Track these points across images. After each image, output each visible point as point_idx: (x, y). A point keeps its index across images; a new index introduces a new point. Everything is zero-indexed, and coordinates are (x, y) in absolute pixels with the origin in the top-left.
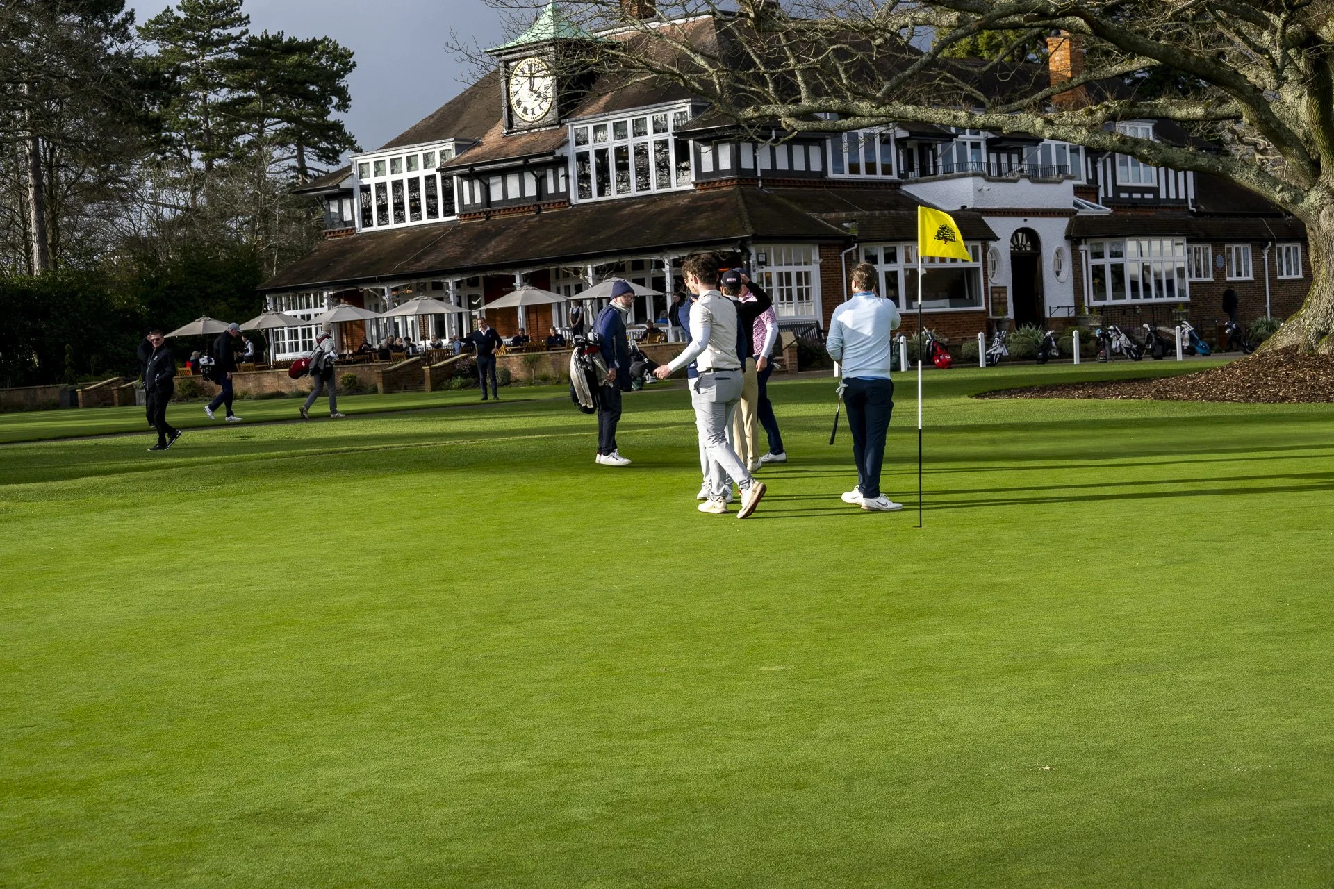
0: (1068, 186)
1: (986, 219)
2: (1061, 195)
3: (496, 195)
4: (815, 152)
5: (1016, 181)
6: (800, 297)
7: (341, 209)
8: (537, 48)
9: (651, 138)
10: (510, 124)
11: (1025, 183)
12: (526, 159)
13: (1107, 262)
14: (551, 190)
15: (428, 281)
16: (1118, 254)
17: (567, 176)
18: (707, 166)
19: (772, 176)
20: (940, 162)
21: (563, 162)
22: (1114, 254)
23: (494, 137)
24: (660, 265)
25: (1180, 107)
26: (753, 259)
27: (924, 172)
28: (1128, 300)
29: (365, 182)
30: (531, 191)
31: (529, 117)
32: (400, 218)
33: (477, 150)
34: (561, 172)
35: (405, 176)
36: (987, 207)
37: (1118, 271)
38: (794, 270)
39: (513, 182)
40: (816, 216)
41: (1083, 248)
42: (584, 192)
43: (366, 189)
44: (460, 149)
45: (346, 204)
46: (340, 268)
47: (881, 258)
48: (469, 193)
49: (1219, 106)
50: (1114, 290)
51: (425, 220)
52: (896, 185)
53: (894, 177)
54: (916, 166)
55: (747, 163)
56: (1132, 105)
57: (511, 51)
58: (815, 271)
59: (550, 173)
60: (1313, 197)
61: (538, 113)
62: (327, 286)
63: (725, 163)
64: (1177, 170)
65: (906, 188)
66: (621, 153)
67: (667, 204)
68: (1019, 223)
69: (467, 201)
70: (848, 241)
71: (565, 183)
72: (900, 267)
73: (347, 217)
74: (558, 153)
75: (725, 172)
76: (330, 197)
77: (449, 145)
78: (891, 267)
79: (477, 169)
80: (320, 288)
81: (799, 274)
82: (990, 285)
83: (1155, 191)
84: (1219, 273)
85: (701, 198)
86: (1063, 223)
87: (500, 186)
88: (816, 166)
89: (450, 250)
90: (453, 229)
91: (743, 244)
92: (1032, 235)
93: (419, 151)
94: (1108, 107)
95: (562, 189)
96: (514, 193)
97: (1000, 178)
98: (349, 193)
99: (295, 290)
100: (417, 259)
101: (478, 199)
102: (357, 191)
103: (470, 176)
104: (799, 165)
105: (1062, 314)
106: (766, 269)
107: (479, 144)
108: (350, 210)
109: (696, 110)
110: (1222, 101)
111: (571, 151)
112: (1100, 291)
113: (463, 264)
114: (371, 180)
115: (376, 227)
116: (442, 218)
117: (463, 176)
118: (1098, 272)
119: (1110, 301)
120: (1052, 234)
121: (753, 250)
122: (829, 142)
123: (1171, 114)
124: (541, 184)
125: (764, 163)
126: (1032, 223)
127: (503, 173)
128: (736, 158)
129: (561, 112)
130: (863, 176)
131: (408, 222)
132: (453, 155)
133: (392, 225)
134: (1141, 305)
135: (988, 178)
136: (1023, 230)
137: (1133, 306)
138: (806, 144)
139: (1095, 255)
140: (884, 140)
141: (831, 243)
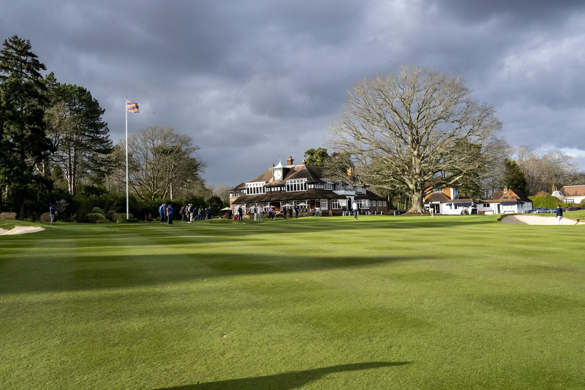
1: (346, 196)
2: (353, 193)
4: (323, 186)
5: (348, 191)
6: (325, 206)
7: (243, 191)
8: (279, 169)
9: (300, 183)
10: (274, 179)
11: (350, 191)
12: (278, 185)
14: (282, 190)
15: (264, 203)
16: (361, 202)
17: (285, 188)
18: (310, 188)
19: (318, 189)
20: (338, 188)
21: (285, 186)
23: (271, 181)
27: (335, 189)
29: (248, 187)
30: (279, 190)
31: (277, 179)
32: (254, 193)
33: (269, 183)
34: (284, 187)
35: (256, 187)
36: (345, 194)
37: (361, 204)
40: (325, 195)
42: (288, 190)
43: (248, 189)
44: (266, 183)
45: (244, 190)
47: (335, 201)
51: (259, 194)
52: (332, 191)
55: (315, 187)
57: (275, 169)
58: (327, 203)
59: (282, 187)
60: (414, 196)
61: (279, 178)
62: (246, 203)
63: (312, 187)
66: (295, 185)
67: (303, 193)
69: (267, 191)
70: (331, 199)
72: (337, 203)
73: (244, 192)
74: (283, 185)
76: (242, 189)
77: (264, 182)
78: (336, 203)
79: (271, 186)
81: (325, 203)
83: (361, 192)
84: (372, 205)
85: (310, 192)
86: (354, 197)
87: (273, 189)
88: (323, 188)
90: (266, 195)
92: (350, 198)
93: (259, 183)
95: (285, 190)
96: (276, 189)
98: (245, 189)
101: (269, 191)
102: (247, 189)
103: (268, 187)
104: (321, 188)
107: (268, 182)
108: (245, 191)
109: (308, 179)
111: (286, 184)
114: (249, 187)
115: (250, 194)
116: (262, 193)
117: (266, 187)
120: (352, 198)
121: (321, 200)
124: (281, 189)
125: (317, 187)
127: (274, 187)
128: (314, 186)
129: (284, 178)
130: (328, 189)
131: (256, 194)
132: (264, 184)
135: (345, 190)
138: (322, 184)
139: (358, 202)
140: (330, 184)
141: (329, 199)
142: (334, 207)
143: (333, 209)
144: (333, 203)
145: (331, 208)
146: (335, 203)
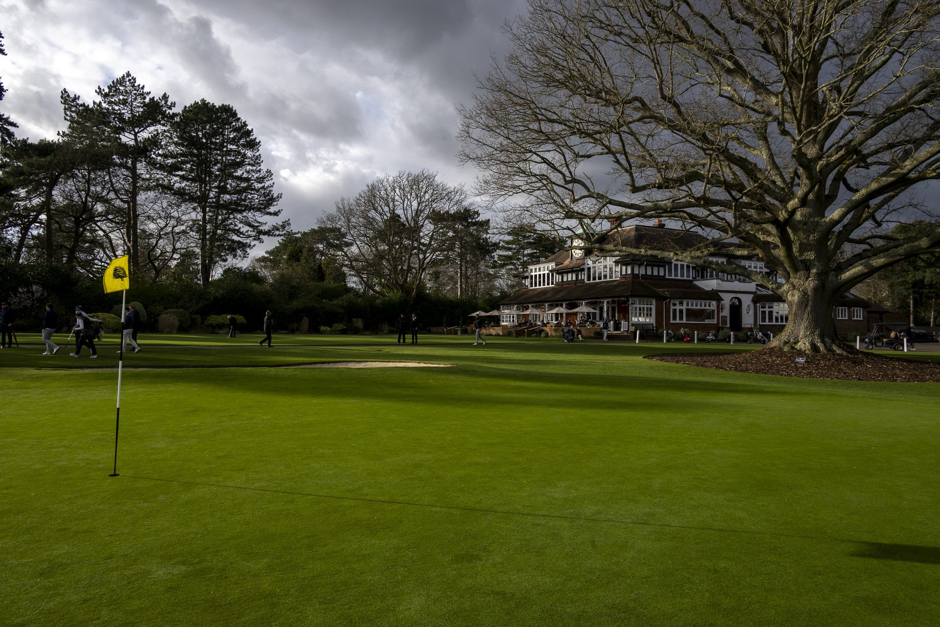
0: (754, 284)
1: (720, 294)
2: (751, 287)
3: (565, 279)
4: (662, 269)
5: (733, 281)
6: (647, 315)
7: (525, 282)
9: (608, 264)
10: (572, 259)
11: (736, 283)
12: (572, 269)
13: (767, 310)
14: (580, 278)
15: (541, 304)
16: (772, 307)
18: (624, 273)
19: (645, 276)
20: (709, 274)
21: (584, 270)
22: (769, 307)
23: (567, 262)
24: (603, 303)
25: (738, 251)
26: (630, 302)
27: (703, 277)
28: (774, 323)
29: (532, 274)
30: (574, 278)
31: (577, 256)
32: (540, 285)
33: (561, 266)
34: (583, 273)
35: (542, 272)
36: (721, 289)
37: (771, 313)
38: (645, 306)
39: (570, 275)
40: (657, 290)
41: (758, 305)
42: (589, 279)
43: (532, 276)
44: (556, 265)
45: (527, 280)
46: (520, 299)
47: (678, 304)
48: (558, 278)
49: (754, 250)
50: (769, 319)
51: (546, 286)
52: (691, 281)
53: (691, 278)
54: (700, 275)
55: (636, 272)
56: (719, 249)
58: (653, 307)
59: (580, 273)
61: (580, 255)
62: (516, 304)
63: (629, 272)
64: (727, 274)
65: (694, 282)
66: (600, 268)
67: (611, 284)
68: (734, 295)
69: (557, 281)
70: (666, 298)
71: (583, 276)
73: (527, 284)
74: (581, 267)
75: (629, 274)
76: (523, 278)
77: (553, 264)
79: (560, 271)
80: (514, 305)
81: (647, 308)
82: (720, 315)
85: (621, 282)
86: (752, 296)
87: (566, 277)
88: (662, 274)
89: (549, 295)
90: (553, 289)
91: (627, 297)
92: (739, 300)
93: (546, 265)
94: (709, 250)
95: (583, 278)
96: (570, 279)
97: (727, 281)
98: (527, 277)
99: (507, 304)
100: (540, 297)
101: (560, 280)
102: (530, 277)
103: (558, 273)
104: (656, 273)
105: (749, 326)
106: (634, 306)
107: (563, 264)
108: (527, 282)
110: (754, 249)
111: (586, 267)
112: (764, 320)
113: (550, 299)
114: (533, 274)
115: (534, 287)
116: (550, 286)
117: (557, 273)
118: (764, 312)
119: (767, 323)
120: (747, 300)
121: (630, 300)
122: (667, 266)
123: (735, 253)
124: (577, 276)
125: (642, 272)
126: (738, 295)
127: (567, 273)
128: (633, 270)
129: (585, 256)
130: (677, 277)
131: (542, 287)
132: (554, 267)
133: (538, 287)
134: (779, 325)
135: (722, 280)
136: (736, 298)
137: (776, 325)
138: (659, 266)
139: (762, 308)
140: (688, 267)
141: (660, 299)
142: (675, 318)
143: (672, 321)
144: (675, 308)
145: (668, 318)
146: (678, 307)
